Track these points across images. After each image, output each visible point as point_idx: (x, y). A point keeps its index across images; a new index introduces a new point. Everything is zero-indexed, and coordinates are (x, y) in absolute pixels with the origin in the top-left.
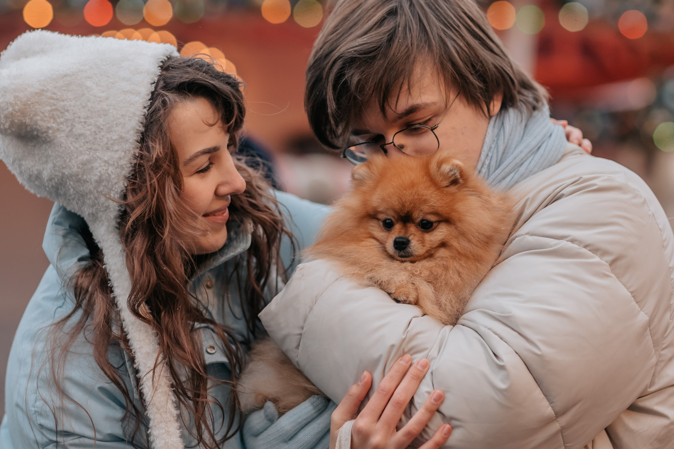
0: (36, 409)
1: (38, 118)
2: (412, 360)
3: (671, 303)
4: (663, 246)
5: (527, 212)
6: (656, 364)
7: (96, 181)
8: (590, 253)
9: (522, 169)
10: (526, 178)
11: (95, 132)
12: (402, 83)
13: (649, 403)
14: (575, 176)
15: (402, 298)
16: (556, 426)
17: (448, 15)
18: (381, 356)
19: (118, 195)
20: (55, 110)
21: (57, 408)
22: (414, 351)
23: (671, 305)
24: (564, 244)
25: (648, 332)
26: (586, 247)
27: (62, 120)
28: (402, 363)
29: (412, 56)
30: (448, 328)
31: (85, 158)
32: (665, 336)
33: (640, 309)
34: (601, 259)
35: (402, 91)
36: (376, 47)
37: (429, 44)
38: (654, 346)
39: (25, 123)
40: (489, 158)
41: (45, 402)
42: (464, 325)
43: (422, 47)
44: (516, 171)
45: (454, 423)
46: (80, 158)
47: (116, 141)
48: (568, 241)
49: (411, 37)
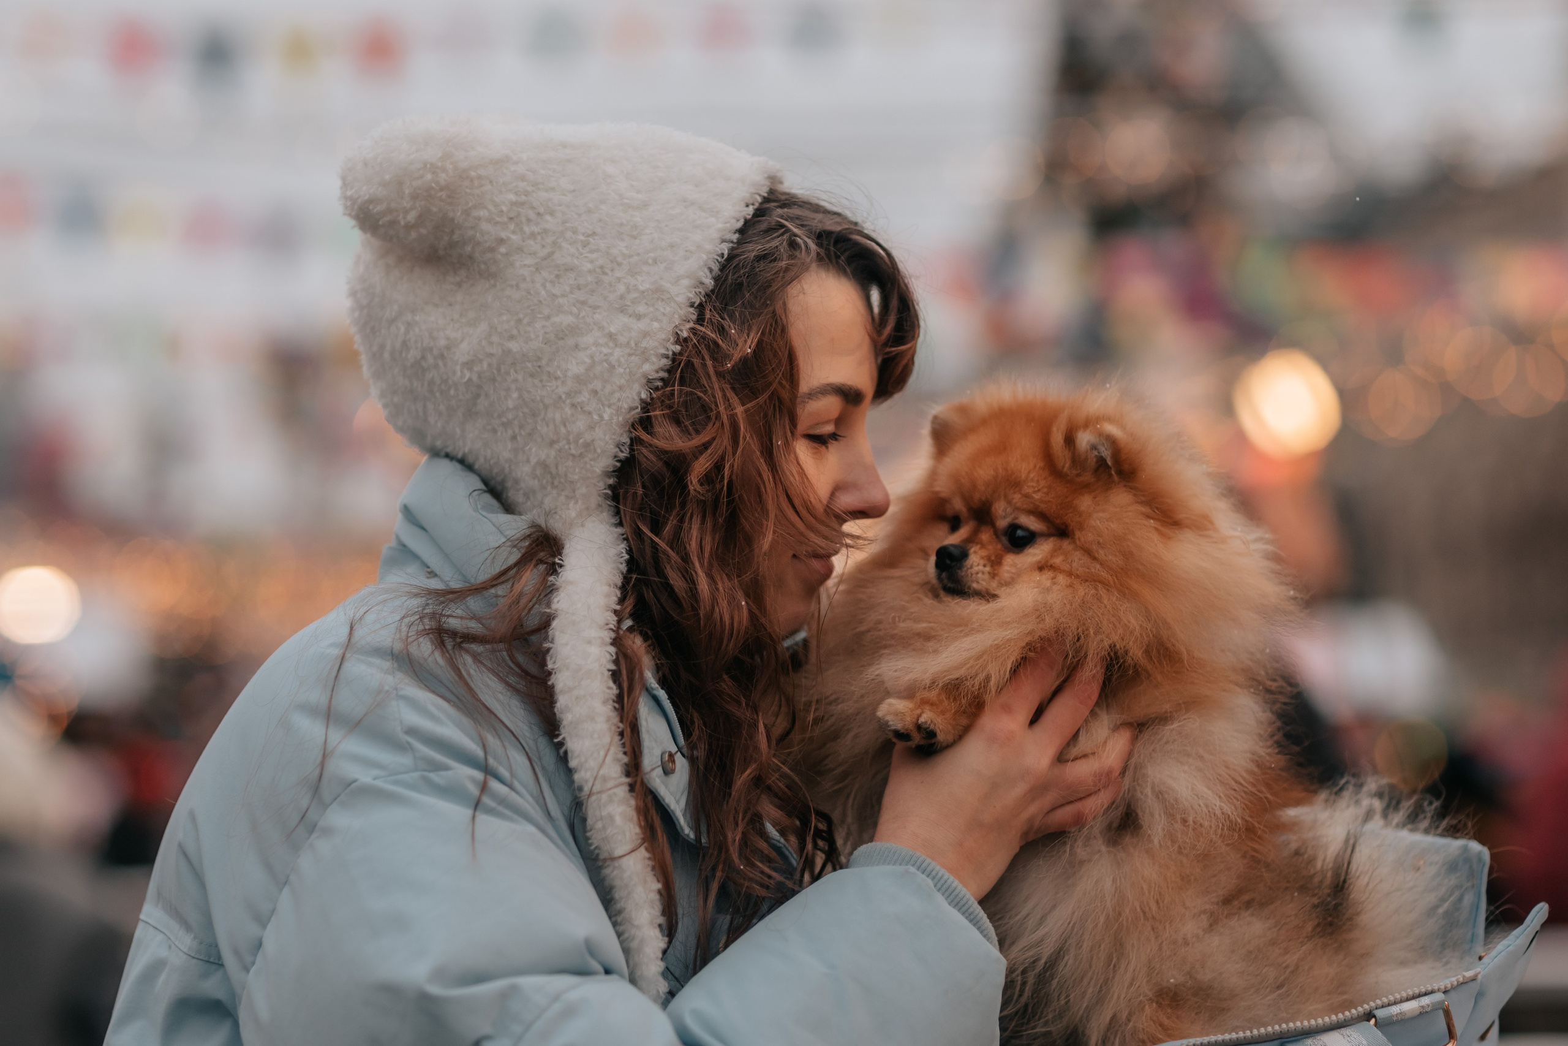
1: (483, 213)
7: (578, 379)
11: (602, 267)
19: (621, 419)
20: (522, 204)
27: (536, 229)
31: (566, 320)
39: (452, 220)
46: (556, 319)
47: (646, 293)
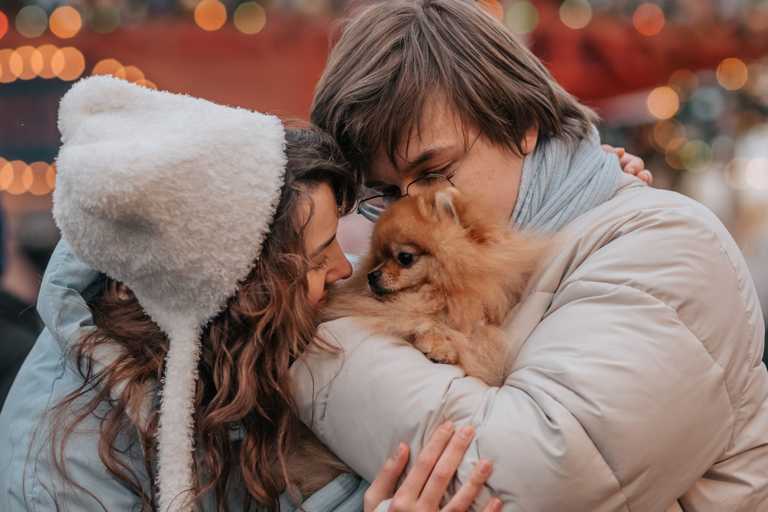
0: (34, 496)
2: (454, 427)
3: (750, 353)
4: (739, 288)
5: (580, 254)
6: (735, 424)
8: (654, 298)
9: (571, 206)
10: (575, 217)
12: (411, 128)
13: (727, 469)
14: (634, 211)
15: (440, 357)
16: (621, 498)
17: (464, 43)
18: (418, 425)
19: (225, 298)
21: (58, 494)
22: (456, 417)
23: (749, 355)
24: (623, 289)
25: (724, 387)
26: (648, 291)
28: (443, 431)
29: (420, 97)
30: (494, 389)
32: (744, 391)
33: (713, 360)
34: (667, 304)
35: (411, 136)
36: (378, 89)
37: (440, 80)
38: (731, 403)
40: (530, 196)
41: (45, 487)
42: (512, 386)
43: (433, 83)
44: (564, 209)
45: (505, 497)
48: (627, 285)
49: (419, 74)
